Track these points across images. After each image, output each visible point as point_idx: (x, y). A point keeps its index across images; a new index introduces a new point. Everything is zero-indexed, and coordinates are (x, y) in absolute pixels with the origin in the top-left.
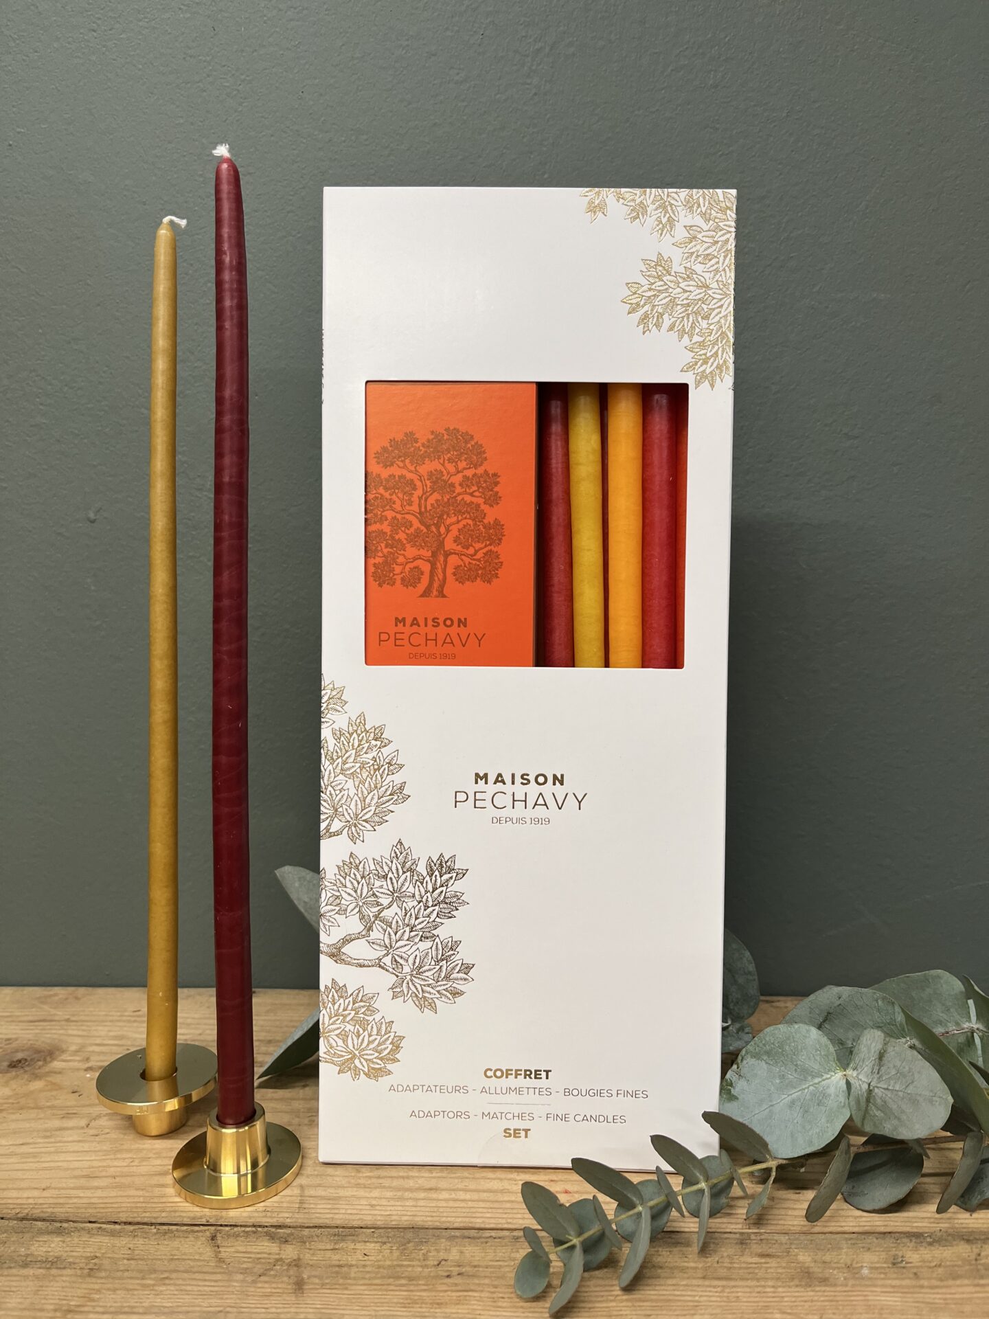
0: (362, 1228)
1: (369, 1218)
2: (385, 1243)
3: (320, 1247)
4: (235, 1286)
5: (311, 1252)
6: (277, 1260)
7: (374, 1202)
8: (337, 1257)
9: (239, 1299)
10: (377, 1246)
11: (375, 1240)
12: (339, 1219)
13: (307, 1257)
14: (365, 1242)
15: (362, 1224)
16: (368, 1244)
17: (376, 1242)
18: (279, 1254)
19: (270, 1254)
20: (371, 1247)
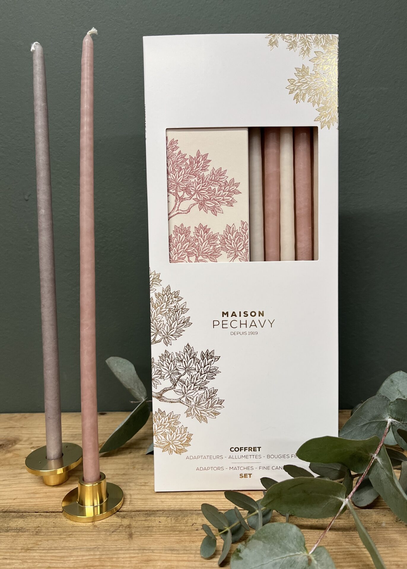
0: (158, 511)
1: (161, 507)
2: (168, 517)
3: (139, 519)
4: (101, 537)
5: (136, 522)
6: (120, 525)
7: (163, 500)
8: (147, 523)
9: (103, 542)
10: (165, 518)
11: (164, 516)
12: (147, 508)
13: (134, 524)
14: (160, 517)
15: (158, 509)
16: (161, 518)
17: (164, 517)
18: (121, 523)
19: (117, 523)
20: (162, 519)
